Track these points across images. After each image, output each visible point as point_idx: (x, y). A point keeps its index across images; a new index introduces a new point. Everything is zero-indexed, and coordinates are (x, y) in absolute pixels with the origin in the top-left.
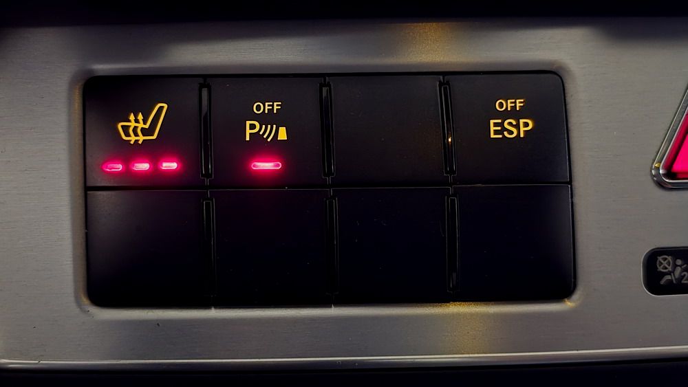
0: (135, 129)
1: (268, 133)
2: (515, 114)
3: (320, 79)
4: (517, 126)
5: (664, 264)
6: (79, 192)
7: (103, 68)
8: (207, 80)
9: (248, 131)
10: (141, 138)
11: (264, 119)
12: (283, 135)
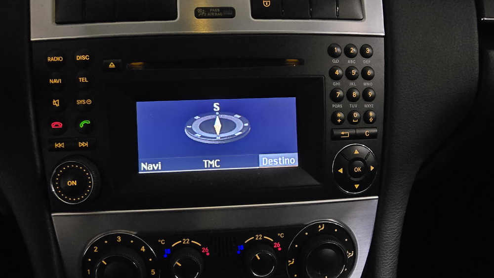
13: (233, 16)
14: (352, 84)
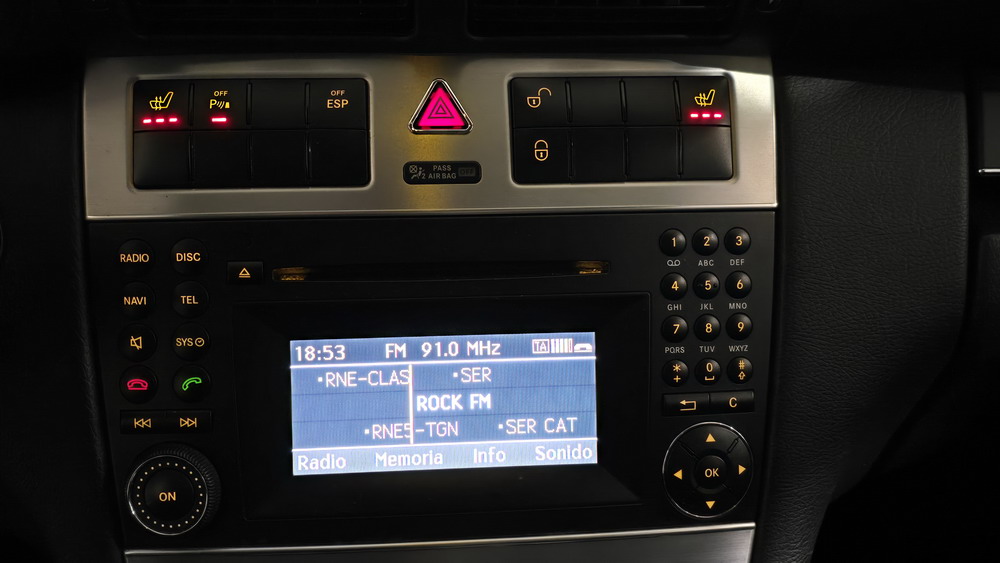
0: (157, 104)
1: (220, 105)
2: (340, 97)
3: (249, 81)
4: (341, 103)
5: (412, 169)
6: (131, 134)
7: (144, 77)
8: (194, 83)
9: (211, 104)
10: (160, 108)
11: (219, 99)
12: (227, 105)
13: (476, 179)
14: (705, 306)
